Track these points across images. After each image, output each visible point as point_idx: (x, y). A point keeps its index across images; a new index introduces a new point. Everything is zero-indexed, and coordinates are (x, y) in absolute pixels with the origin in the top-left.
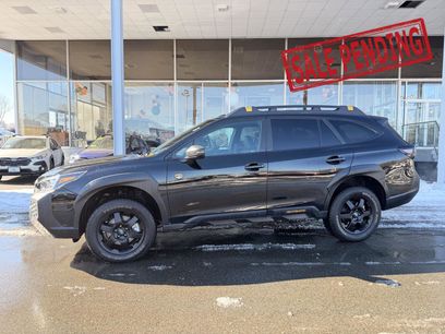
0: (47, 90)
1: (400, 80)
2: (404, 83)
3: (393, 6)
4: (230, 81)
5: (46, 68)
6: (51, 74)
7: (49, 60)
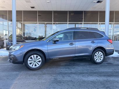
0: (3, 24)
1: (99, 23)
2: (100, 24)
3: (95, 2)
4: (53, 22)
5: (3, 18)
6: (4, 20)
7: (4, 16)
